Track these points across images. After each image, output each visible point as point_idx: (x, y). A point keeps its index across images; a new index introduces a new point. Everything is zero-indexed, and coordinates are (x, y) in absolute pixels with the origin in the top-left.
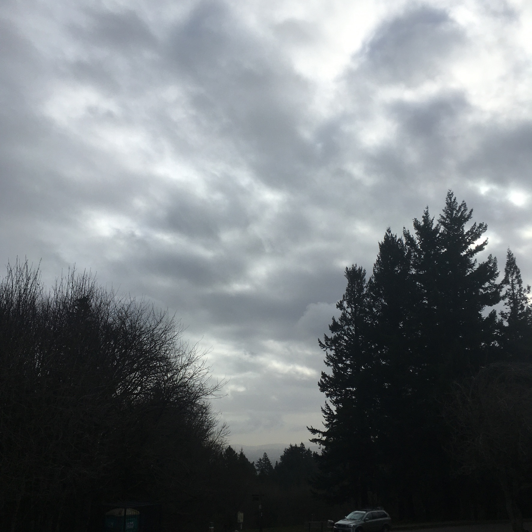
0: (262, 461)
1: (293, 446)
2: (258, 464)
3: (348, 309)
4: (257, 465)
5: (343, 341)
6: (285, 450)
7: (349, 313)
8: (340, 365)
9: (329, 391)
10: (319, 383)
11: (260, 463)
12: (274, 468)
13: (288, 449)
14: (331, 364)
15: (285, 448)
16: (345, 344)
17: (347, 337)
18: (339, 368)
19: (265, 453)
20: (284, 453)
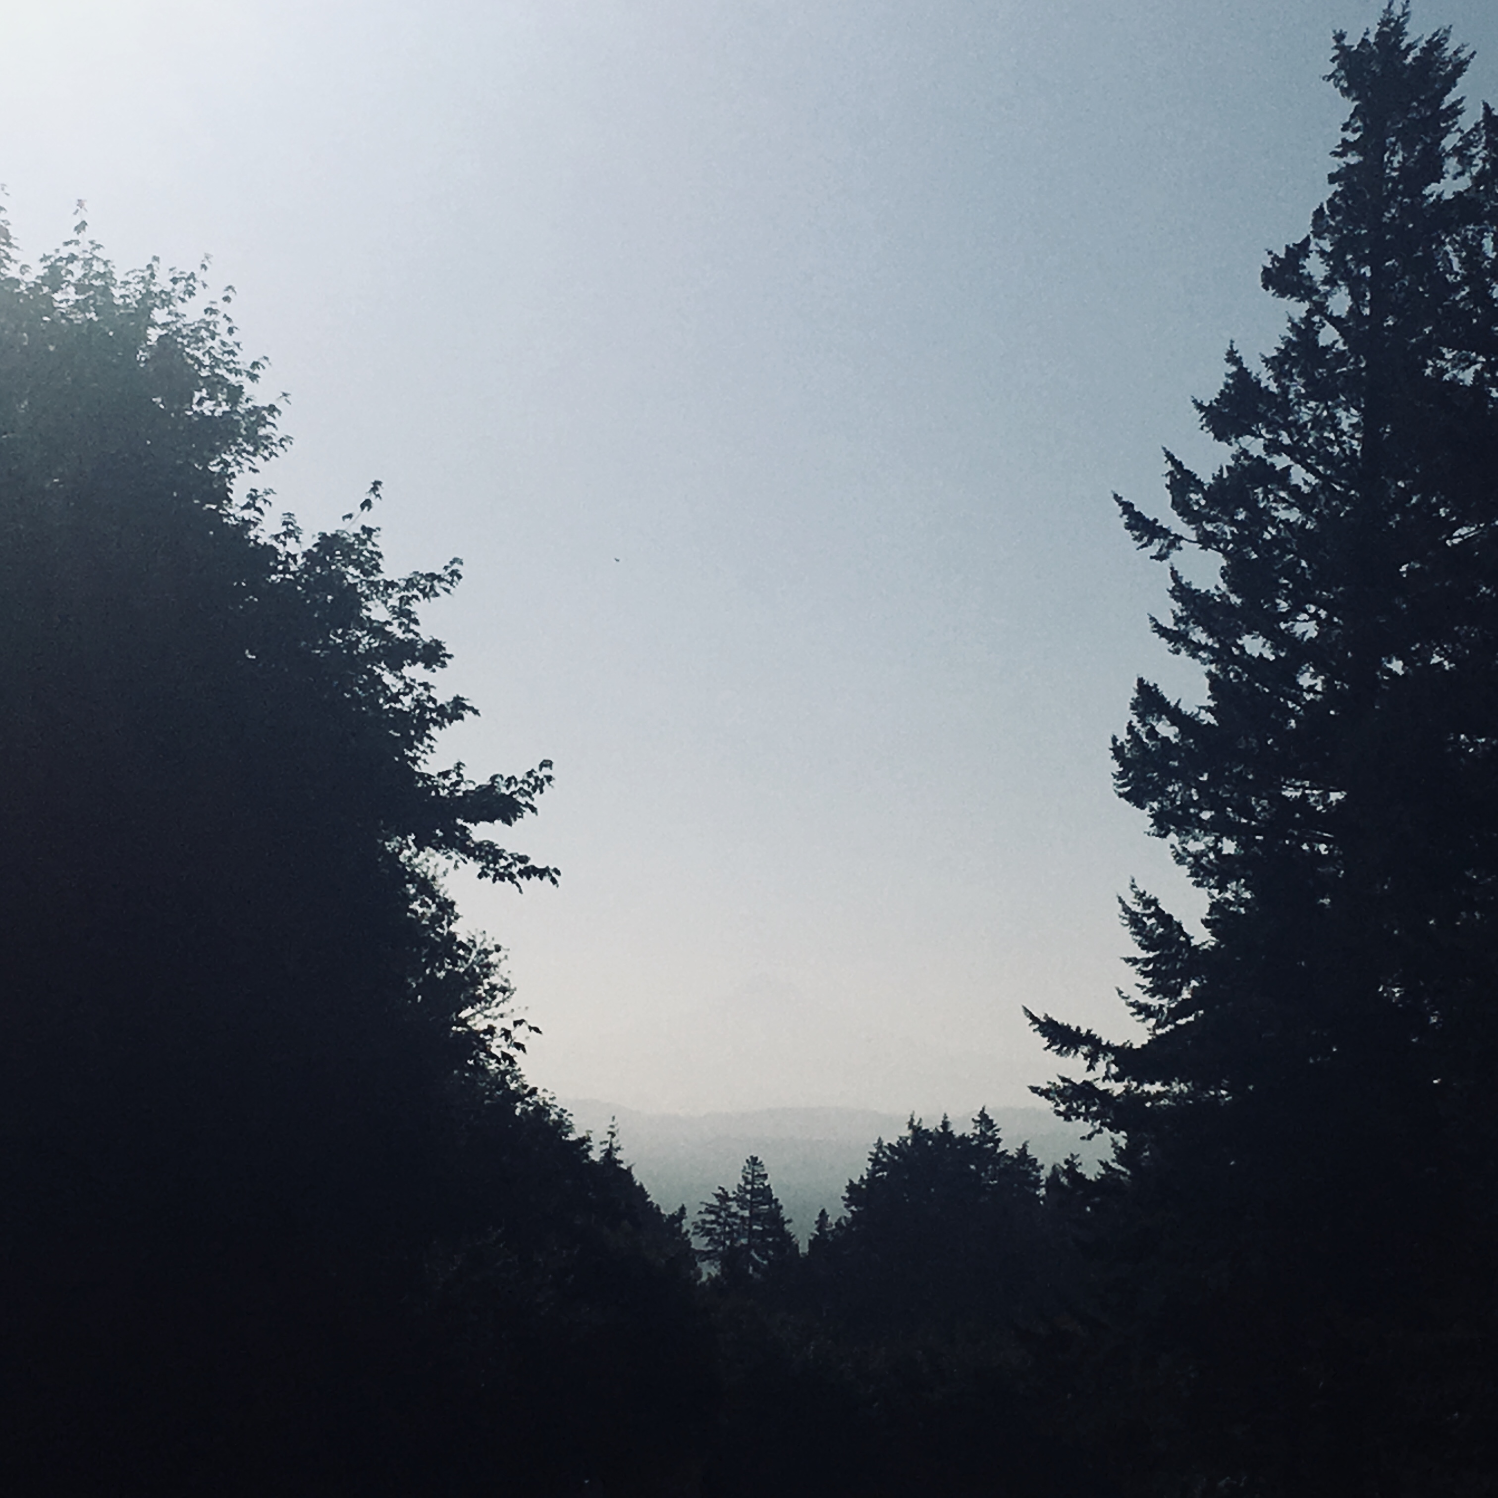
0: (734, 1207)
1: (925, 1128)
4: (703, 1229)
6: (875, 1151)
7: (1335, 321)
9: (1174, 800)
11: (723, 1214)
12: (804, 1248)
13: (893, 1143)
14: (1199, 636)
15: (880, 1139)
16: (1294, 515)
18: (1245, 662)
19: (754, 1160)
20: (869, 1165)
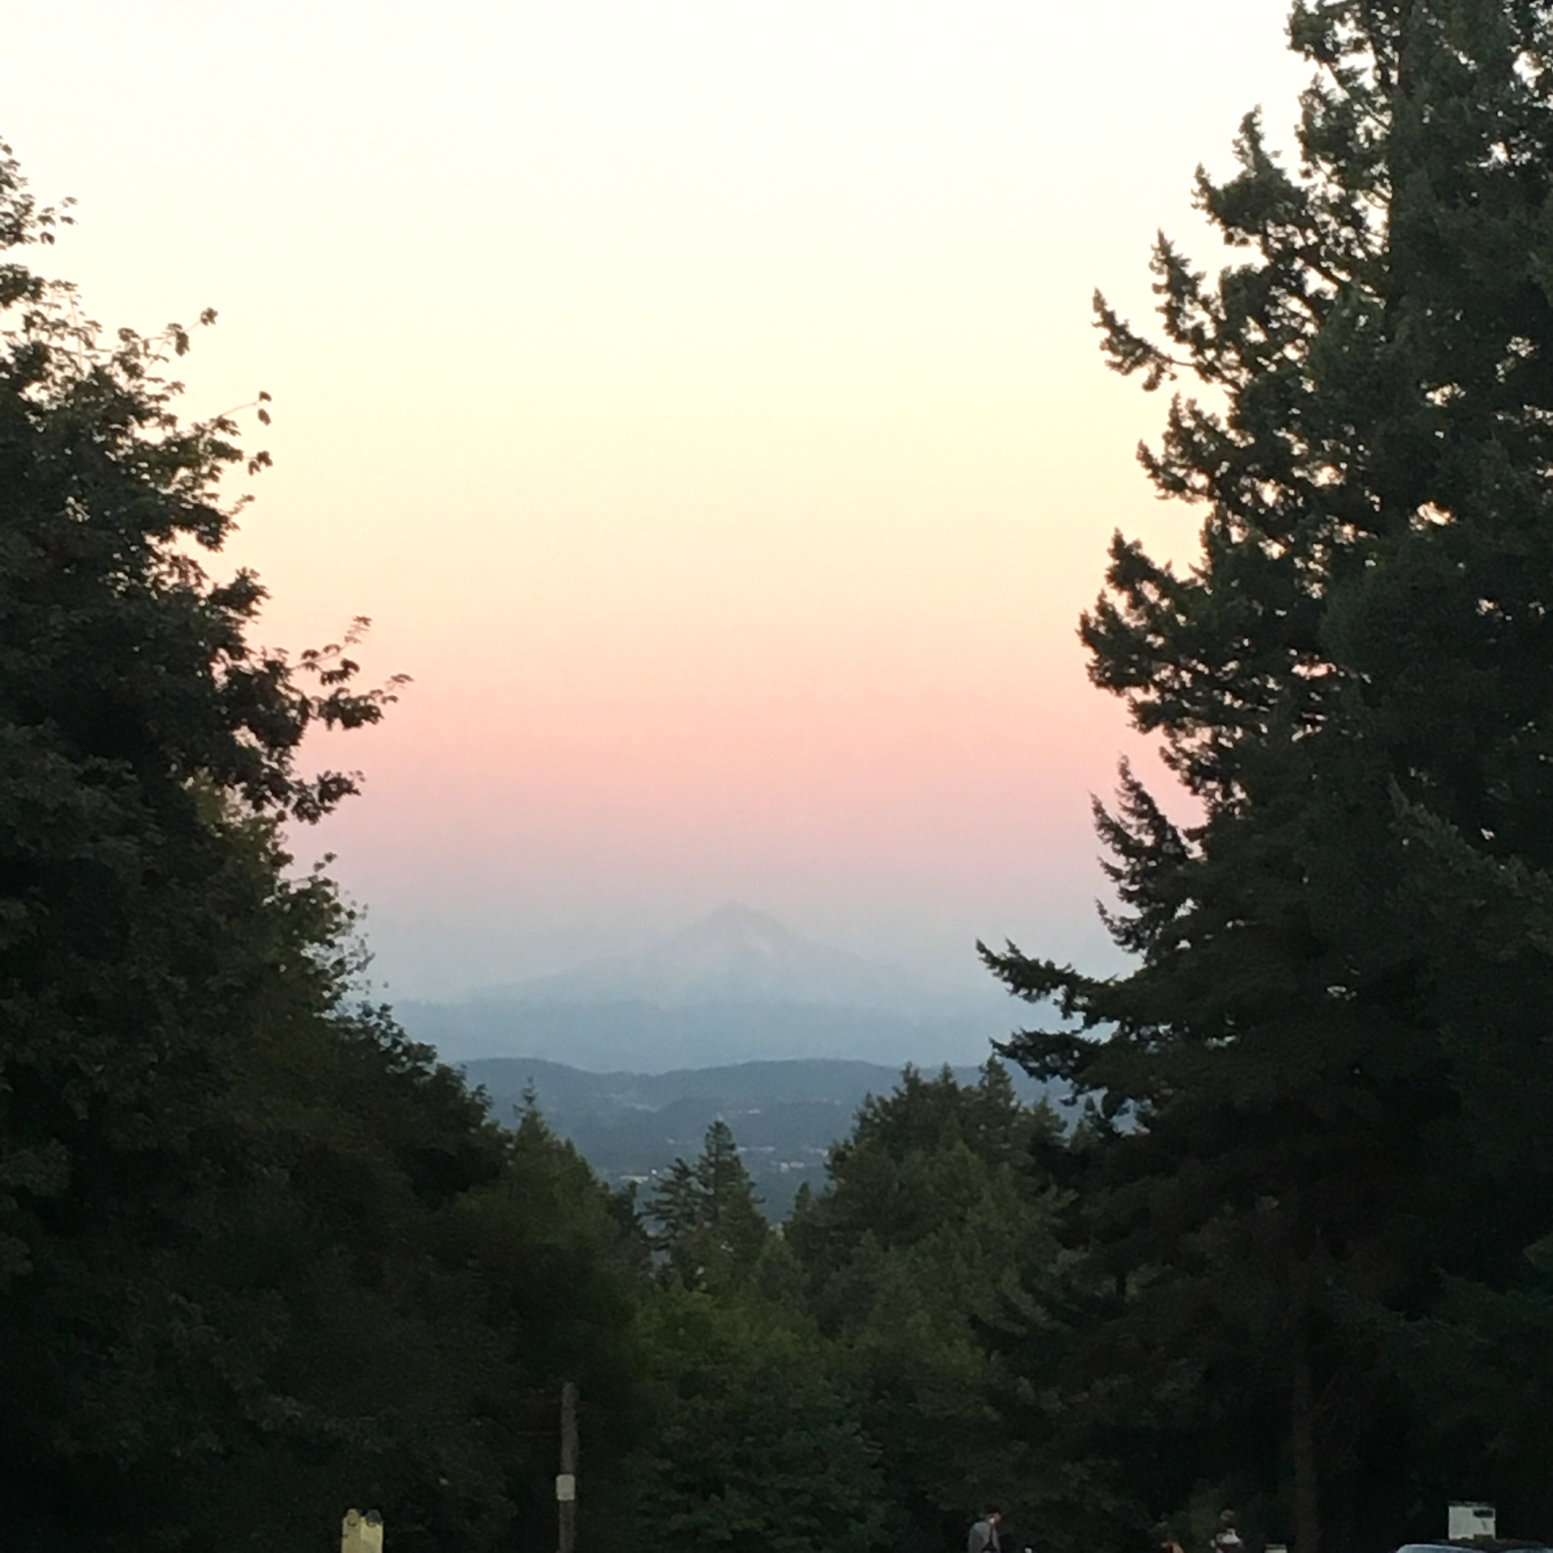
0: (695, 1183)
1: (922, 1078)
9: (1161, 686)
11: (683, 1192)
13: (886, 1099)
17: (1328, 274)
19: (719, 1125)
20: (857, 1126)
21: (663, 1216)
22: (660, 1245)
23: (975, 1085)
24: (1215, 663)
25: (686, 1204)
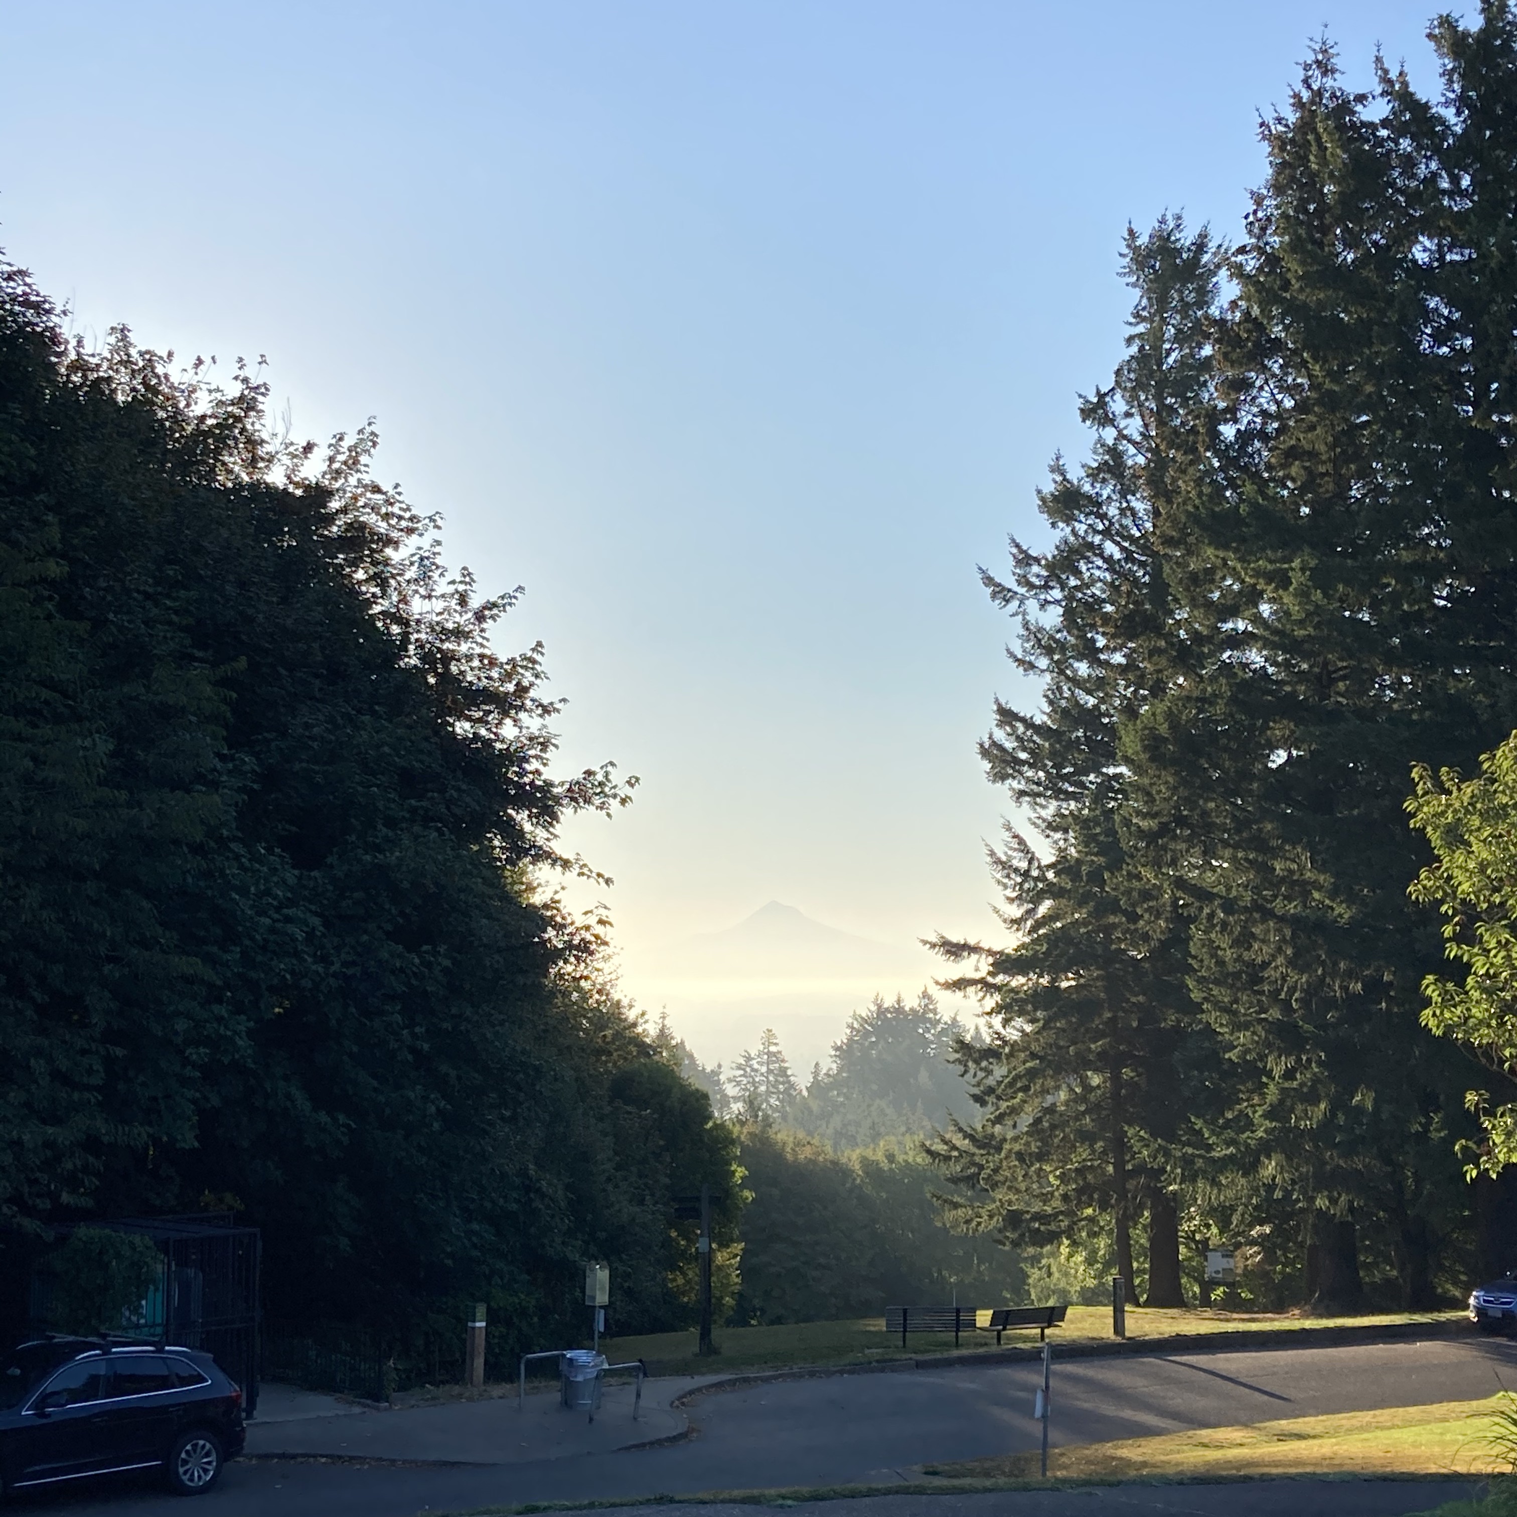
0: (755, 1064)
1: (886, 1006)
2: (742, 1072)
3: (1129, 421)
4: (734, 1081)
5: (1100, 563)
6: (850, 1020)
7: (1129, 441)
8: (1083, 668)
9: (1028, 780)
10: (982, 745)
11: (748, 1069)
12: (805, 1093)
13: (864, 1015)
14: (1043, 662)
16: (1108, 576)
17: (1117, 544)
18: (1075, 682)
19: (768, 1031)
20: (848, 1031)
21: (738, 1083)
22: (736, 1099)
23: (916, 1006)
24: (1058, 766)
25: (751, 1076)
